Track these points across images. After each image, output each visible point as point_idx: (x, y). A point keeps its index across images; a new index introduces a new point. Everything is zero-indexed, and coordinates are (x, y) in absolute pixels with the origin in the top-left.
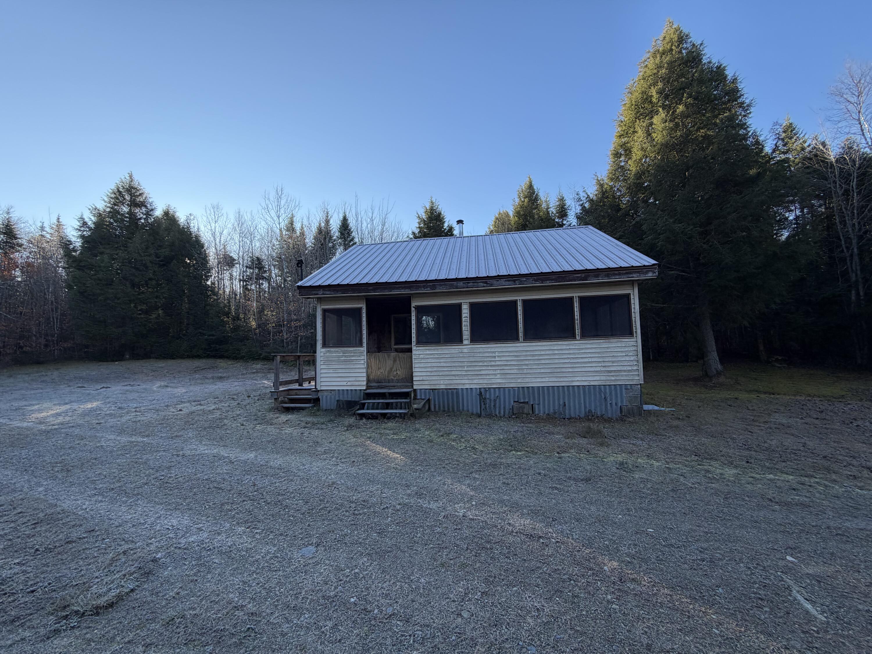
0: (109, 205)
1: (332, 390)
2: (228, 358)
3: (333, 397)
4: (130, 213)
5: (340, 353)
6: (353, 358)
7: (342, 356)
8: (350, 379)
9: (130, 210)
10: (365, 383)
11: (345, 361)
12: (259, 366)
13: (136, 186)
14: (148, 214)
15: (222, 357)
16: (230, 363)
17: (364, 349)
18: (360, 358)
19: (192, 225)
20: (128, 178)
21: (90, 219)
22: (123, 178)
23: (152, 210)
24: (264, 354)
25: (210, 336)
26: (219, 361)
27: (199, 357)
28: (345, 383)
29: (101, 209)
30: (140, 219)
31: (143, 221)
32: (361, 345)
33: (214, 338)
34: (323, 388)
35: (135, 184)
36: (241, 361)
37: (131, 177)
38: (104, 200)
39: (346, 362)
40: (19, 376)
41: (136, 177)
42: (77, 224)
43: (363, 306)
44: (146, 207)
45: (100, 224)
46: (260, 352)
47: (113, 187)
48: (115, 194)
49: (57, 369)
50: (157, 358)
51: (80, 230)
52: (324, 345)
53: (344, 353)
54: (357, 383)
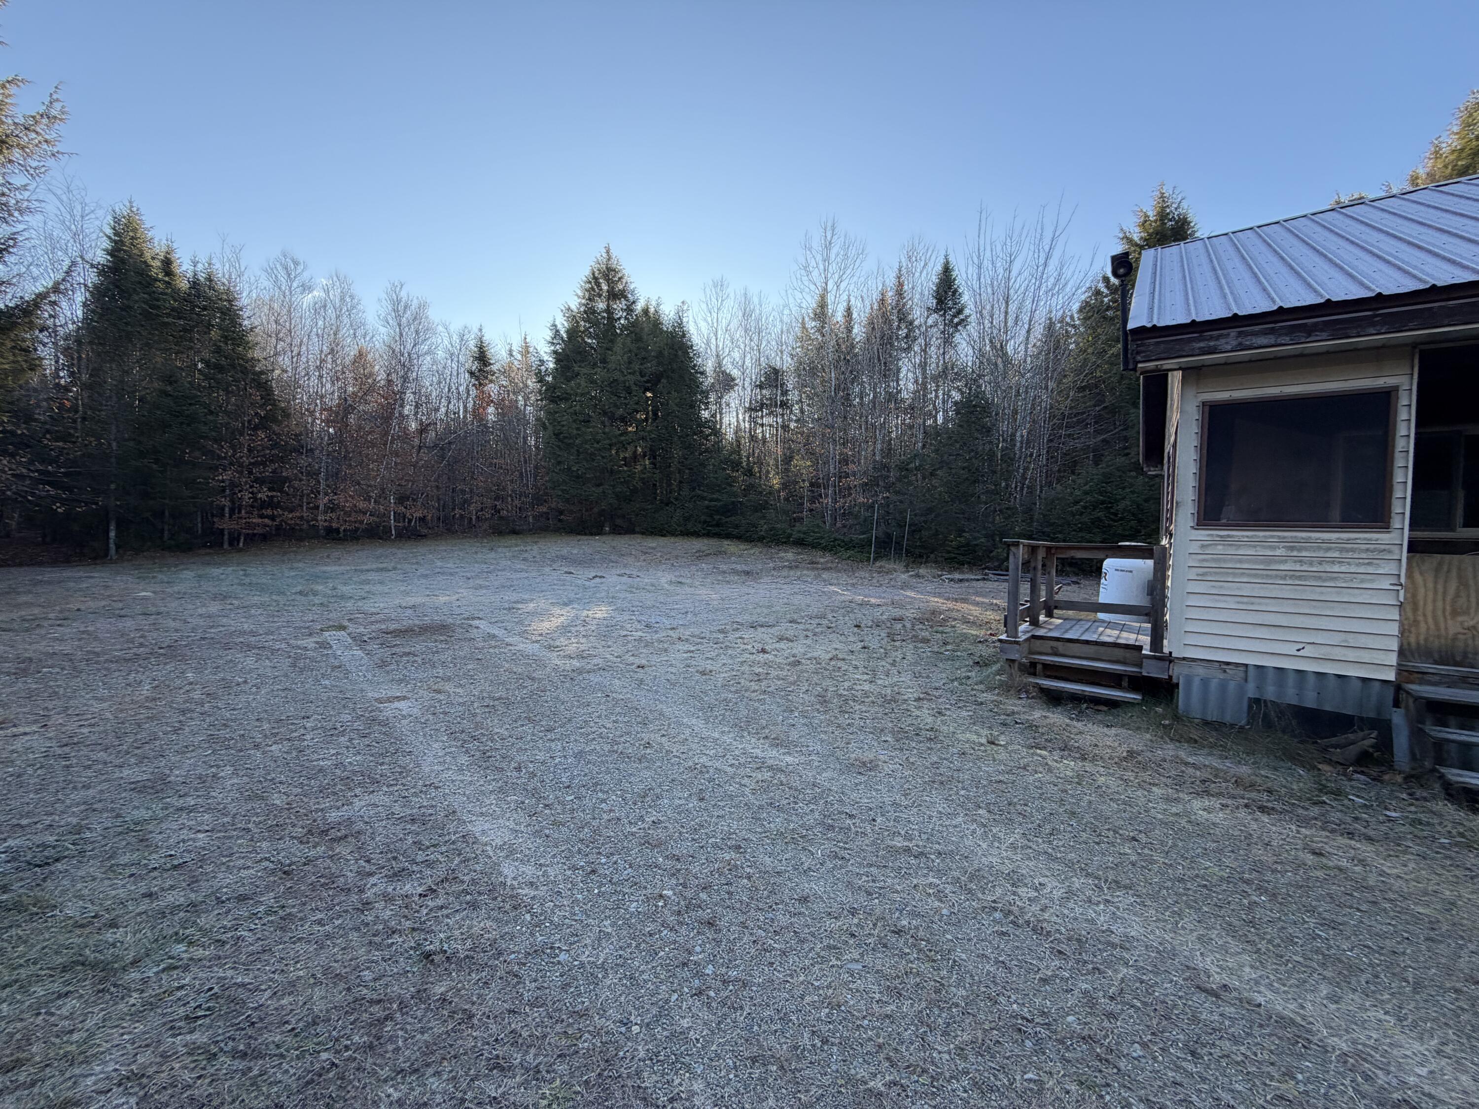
0: (583, 301)
1: (1228, 664)
2: (739, 538)
3: (1232, 686)
4: (609, 310)
5: (1273, 548)
6: (1336, 568)
7: (1283, 560)
8: (1319, 638)
9: (608, 306)
10: (1391, 658)
11: (1294, 575)
12: (790, 555)
13: (614, 266)
14: (629, 310)
15: (728, 536)
16: (742, 547)
17: (1396, 537)
18: (1371, 570)
19: (685, 320)
20: (605, 255)
21: (563, 325)
22: (598, 256)
23: (634, 302)
24: (795, 535)
25: (711, 500)
26: (726, 542)
27: (696, 534)
29: (575, 310)
30: (619, 319)
31: (622, 321)
32: (1380, 522)
33: (719, 504)
34: (1191, 654)
35: (613, 264)
36: (759, 544)
37: (608, 252)
38: (577, 295)
39: (1299, 578)
40: (500, 550)
41: (614, 253)
42: (548, 334)
43: (1405, 383)
44: (626, 297)
45: (573, 333)
46: (789, 531)
47: (587, 272)
48: (590, 282)
49: (536, 542)
50: (643, 533)
51: (553, 343)
52: (1206, 518)
53: (1292, 549)
54: (1351, 655)
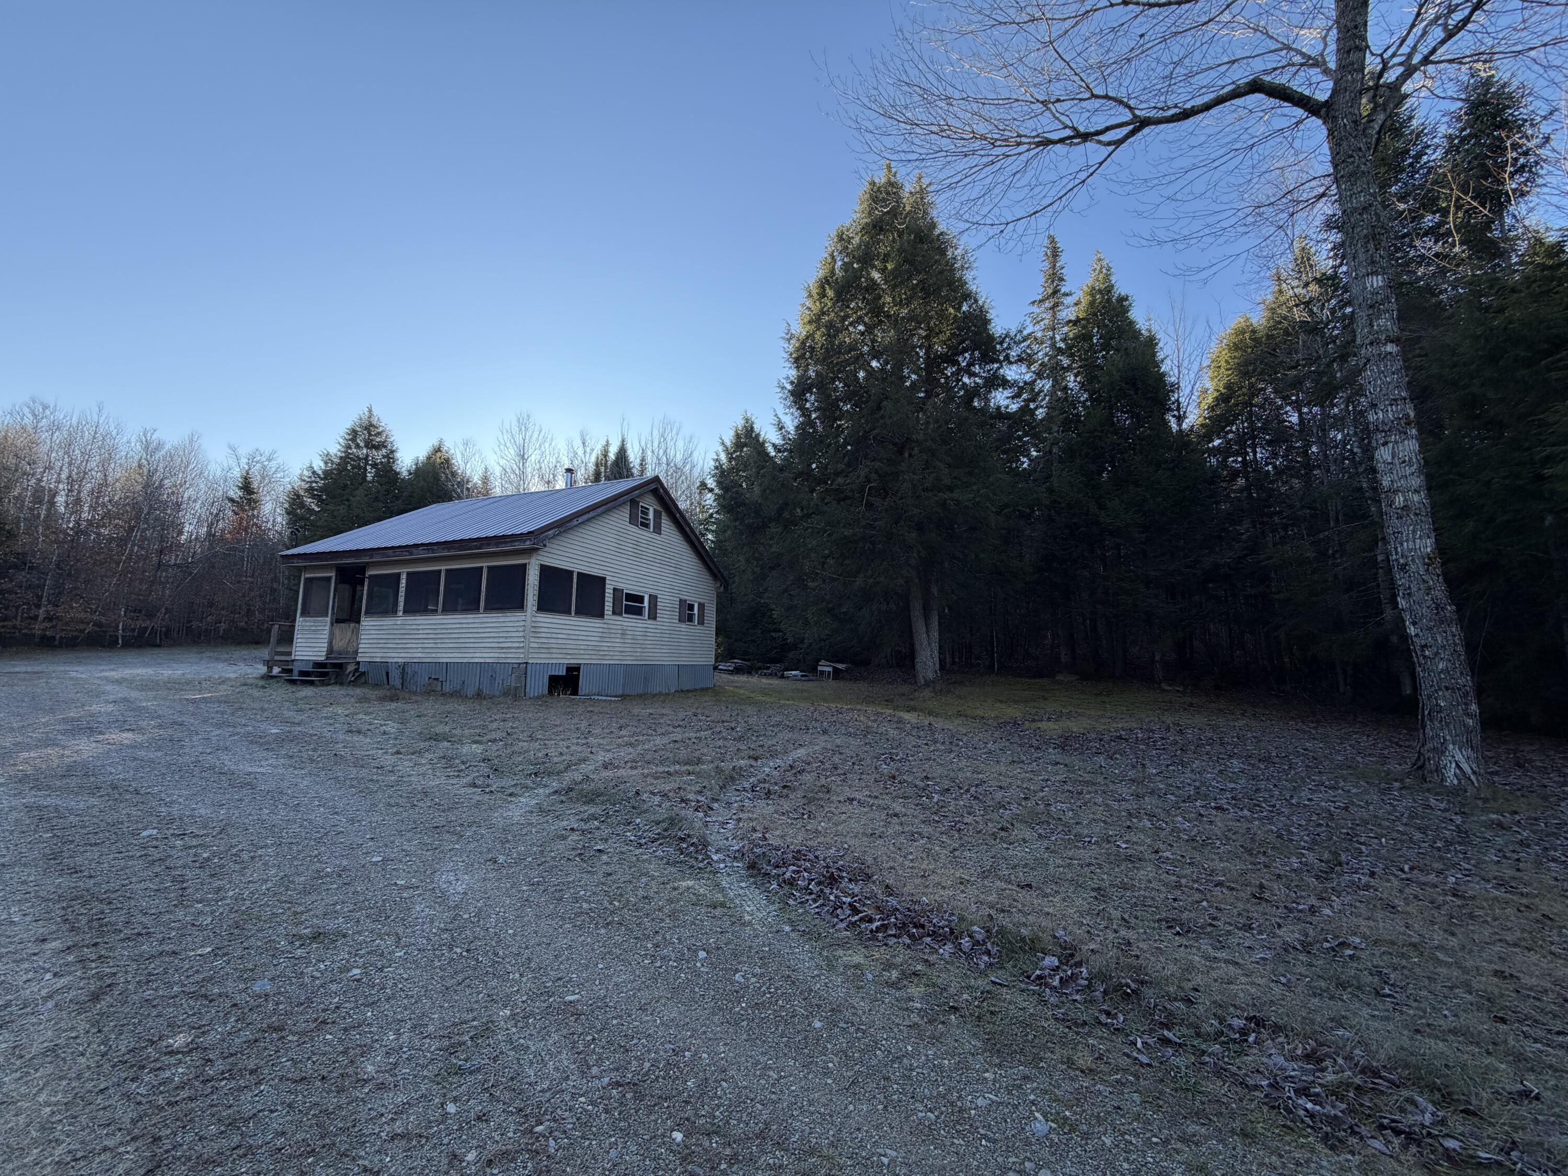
0: (342, 449)
1: (301, 660)
4: (367, 457)
5: (312, 623)
6: (320, 628)
7: (313, 626)
8: (316, 650)
10: (324, 654)
13: (375, 423)
17: (328, 619)
18: (325, 628)
20: (367, 413)
21: (321, 467)
22: (360, 412)
28: (311, 653)
29: (334, 454)
32: (327, 616)
34: (297, 658)
35: (374, 420)
38: (337, 442)
39: (315, 632)
41: (376, 411)
43: (333, 574)
44: (386, 450)
45: (330, 473)
48: (350, 434)
52: (303, 614)
53: (314, 623)
54: (320, 654)
